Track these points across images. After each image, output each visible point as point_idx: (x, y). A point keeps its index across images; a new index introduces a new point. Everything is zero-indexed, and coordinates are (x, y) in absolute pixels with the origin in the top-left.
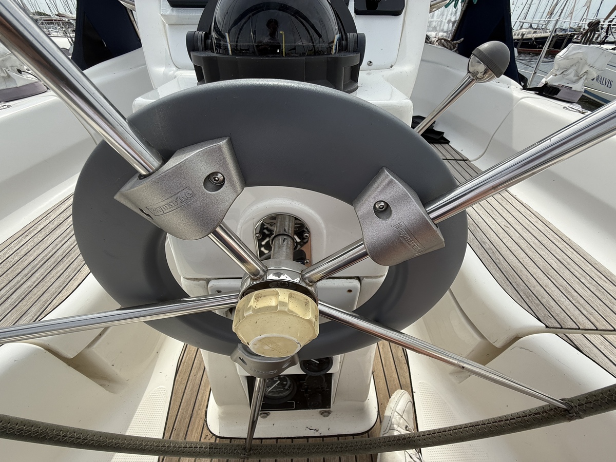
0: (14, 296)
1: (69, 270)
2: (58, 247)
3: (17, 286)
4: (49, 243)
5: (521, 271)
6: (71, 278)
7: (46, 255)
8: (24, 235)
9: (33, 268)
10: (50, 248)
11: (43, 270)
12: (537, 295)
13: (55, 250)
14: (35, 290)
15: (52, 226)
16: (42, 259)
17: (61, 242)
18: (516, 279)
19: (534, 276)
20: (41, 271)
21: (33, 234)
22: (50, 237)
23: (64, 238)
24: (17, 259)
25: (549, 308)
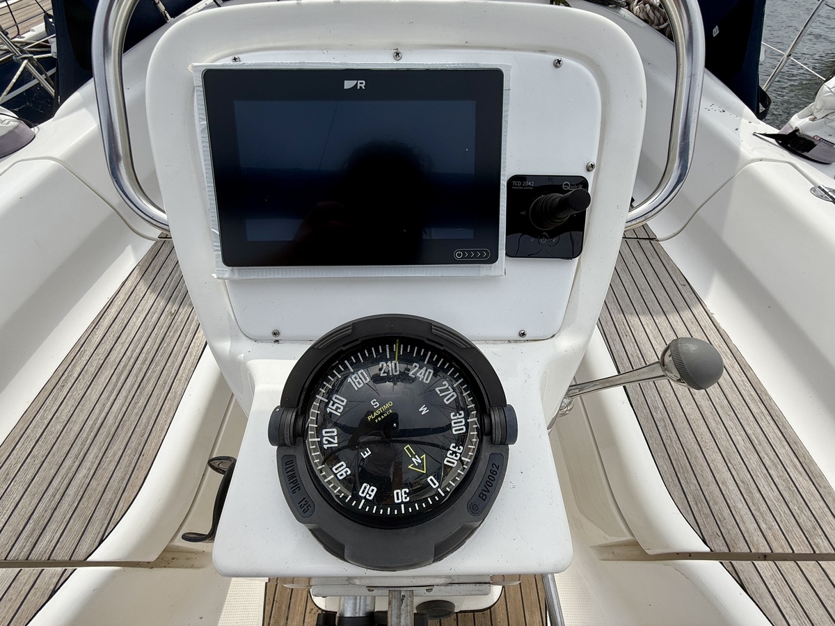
0: (71, 491)
1: (128, 452)
2: (106, 409)
3: (70, 475)
4: (94, 399)
5: (696, 457)
6: (133, 465)
7: (95, 423)
8: (58, 386)
9: (83, 444)
10: (96, 411)
11: (96, 448)
12: (708, 499)
13: (104, 414)
14: (94, 483)
15: (92, 369)
16: (92, 428)
17: (108, 399)
18: (688, 472)
19: (711, 465)
20: (94, 450)
21: (70, 385)
22: (93, 390)
23: (112, 393)
24: (59, 427)
25: (720, 520)
